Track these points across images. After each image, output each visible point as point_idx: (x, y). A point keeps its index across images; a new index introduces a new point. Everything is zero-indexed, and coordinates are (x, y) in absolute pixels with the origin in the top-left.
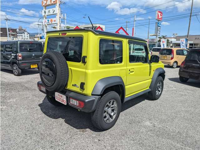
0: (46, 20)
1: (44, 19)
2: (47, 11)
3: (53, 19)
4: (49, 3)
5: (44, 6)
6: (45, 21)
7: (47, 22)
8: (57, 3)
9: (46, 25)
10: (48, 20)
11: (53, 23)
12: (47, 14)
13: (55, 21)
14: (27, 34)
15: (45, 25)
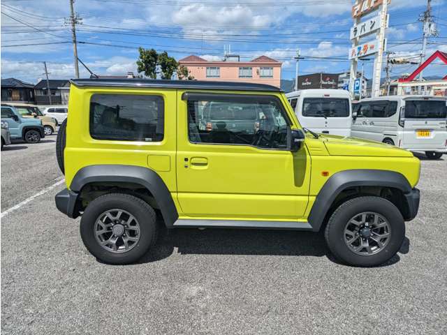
0: (356, 49)
1: (353, 45)
2: (359, 27)
3: (369, 44)
4: (365, 7)
5: (355, 17)
6: (354, 51)
7: (357, 53)
8: (381, 4)
9: (356, 59)
10: (360, 48)
11: (368, 53)
12: (359, 34)
13: (372, 47)
14: (363, 82)
15: (354, 59)
